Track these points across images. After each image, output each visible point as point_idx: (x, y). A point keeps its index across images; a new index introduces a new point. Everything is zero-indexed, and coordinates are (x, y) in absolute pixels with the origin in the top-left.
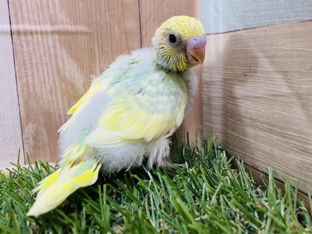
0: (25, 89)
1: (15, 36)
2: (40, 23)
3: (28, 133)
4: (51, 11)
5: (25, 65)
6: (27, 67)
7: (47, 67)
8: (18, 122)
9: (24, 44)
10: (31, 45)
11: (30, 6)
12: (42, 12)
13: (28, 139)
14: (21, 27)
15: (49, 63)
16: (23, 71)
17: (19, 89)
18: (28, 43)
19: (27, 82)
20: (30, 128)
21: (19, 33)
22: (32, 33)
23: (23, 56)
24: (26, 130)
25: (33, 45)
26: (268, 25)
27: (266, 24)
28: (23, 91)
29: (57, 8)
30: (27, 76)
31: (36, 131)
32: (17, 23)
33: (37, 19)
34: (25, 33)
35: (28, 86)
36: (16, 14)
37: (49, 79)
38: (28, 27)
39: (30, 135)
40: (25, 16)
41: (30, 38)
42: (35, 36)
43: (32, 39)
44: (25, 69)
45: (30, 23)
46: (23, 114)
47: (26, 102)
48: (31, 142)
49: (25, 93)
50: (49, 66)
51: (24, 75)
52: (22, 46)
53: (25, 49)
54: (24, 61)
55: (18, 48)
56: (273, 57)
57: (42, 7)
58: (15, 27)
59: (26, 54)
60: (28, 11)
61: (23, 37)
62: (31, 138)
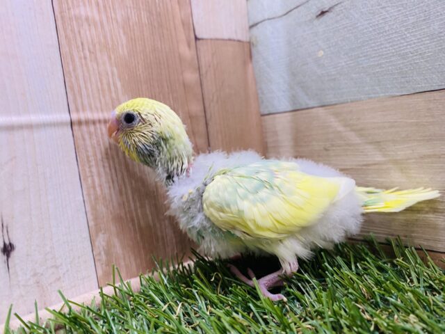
0: (92, 192)
1: (76, 128)
2: (102, 111)
3: (99, 248)
4: (114, 95)
5: (89, 161)
6: (91, 164)
7: (114, 162)
8: (86, 235)
9: (87, 136)
10: (94, 137)
11: (90, 90)
12: (104, 97)
13: (100, 254)
14: (82, 116)
15: (115, 157)
16: (87, 170)
17: (85, 193)
18: (90, 133)
19: (93, 182)
20: (101, 241)
21: (80, 123)
22: (94, 122)
23: (87, 151)
24: (97, 244)
25: (96, 136)
26: (352, 102)
27: (349, 101)
28: (89, 195)
29: (120, 92)
30: (92, 176)
31: (108, 243)
32: (77, 110)
33: (98, 105)
34: (87, 122)
35: (94, 187)
36: (75, 99)
37: (117, 176)
38: (90, 115)
39: (101, 248)
40: (86, 102)
41: (92, 128)
42: (98, 125)
43: (95, 129)
44: (90, 167)
45: (91, 109)
46: (92, 223)
47: (94, 209)
48: (104, 257)
49: (92, 197)
50: (116, 160)
51: (88, 174)
52: (84, 139)
53: (88, 142)
54: (88, 157)
55: (80, 142)
56: (362, 130)
57: (103, 91)
58: (75, 117)
59: (89, 149)
60: (88, 96)
61: (84, 128)
62: (103, 253)
